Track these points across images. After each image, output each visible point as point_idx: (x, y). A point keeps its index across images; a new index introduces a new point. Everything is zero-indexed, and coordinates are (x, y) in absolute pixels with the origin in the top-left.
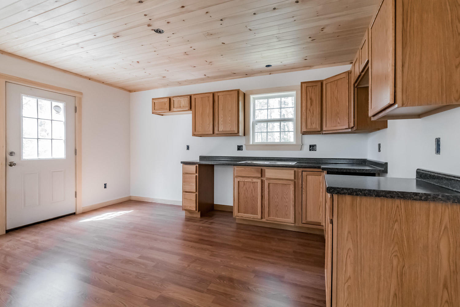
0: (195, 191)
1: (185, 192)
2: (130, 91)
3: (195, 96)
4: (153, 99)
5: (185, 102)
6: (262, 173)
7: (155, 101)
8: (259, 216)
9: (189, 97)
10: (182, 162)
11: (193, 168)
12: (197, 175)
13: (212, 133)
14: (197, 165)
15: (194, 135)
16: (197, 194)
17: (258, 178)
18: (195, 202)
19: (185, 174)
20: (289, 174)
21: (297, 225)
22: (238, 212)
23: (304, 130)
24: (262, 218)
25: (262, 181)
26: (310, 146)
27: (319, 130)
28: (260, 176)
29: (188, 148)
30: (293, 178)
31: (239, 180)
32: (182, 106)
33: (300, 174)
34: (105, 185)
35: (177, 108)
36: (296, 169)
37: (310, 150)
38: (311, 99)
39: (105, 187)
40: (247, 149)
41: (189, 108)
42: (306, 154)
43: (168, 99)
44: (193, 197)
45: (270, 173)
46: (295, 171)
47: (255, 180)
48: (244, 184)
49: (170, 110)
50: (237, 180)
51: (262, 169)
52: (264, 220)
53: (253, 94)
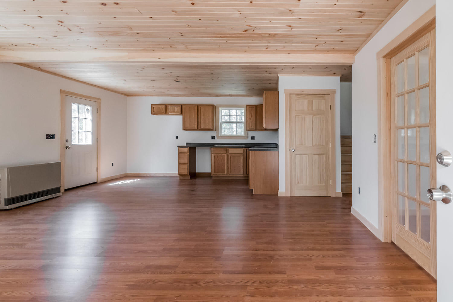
0: (187, 163)
1: (180, 164)
2: (128, 95)
3: (185, 106)
4: (152, 105)
5: (177, 109)
6: (227, 151)
7: (153, 106)
8: (226, 173)
9: (181, 106)
10: (178, 146)
11: (186, 150)
12: (189, 153)
13: (196, 129)
14: (189, 148)
15: (184, 129)
16: (189, 164)
17: (225, 153)
18: (187, 169)
19: (180, 153)
20: (240, 151)
21: (244, 175)
22: (214, 172)
23: (248, 129)
24: (227, 174)
25: (227, 156)
26: (252, 137)
27: (255, 129)
28: (226, 152)
29: (177, 137)
30: (242, 153)
31: (214, 155)
32: (175, 111)
33: (246, 151)
34: (113, 164)
35: (171, 112)
36: (244, 148)
37: (252, 139)
38: (251, 114)
39: (112, 166)
40: (217, 139)
41: (181, 113)
42: (249, 141)
43: (165, 106)
44: (186, 167)
45: (231, 151)
46: (243, 150)
47: (223, 155)
48: (218, 157)
49: (166, 113)
50: (213, 155)
51: (227, 149)
52: (228, 175)
53: (221, 107)
